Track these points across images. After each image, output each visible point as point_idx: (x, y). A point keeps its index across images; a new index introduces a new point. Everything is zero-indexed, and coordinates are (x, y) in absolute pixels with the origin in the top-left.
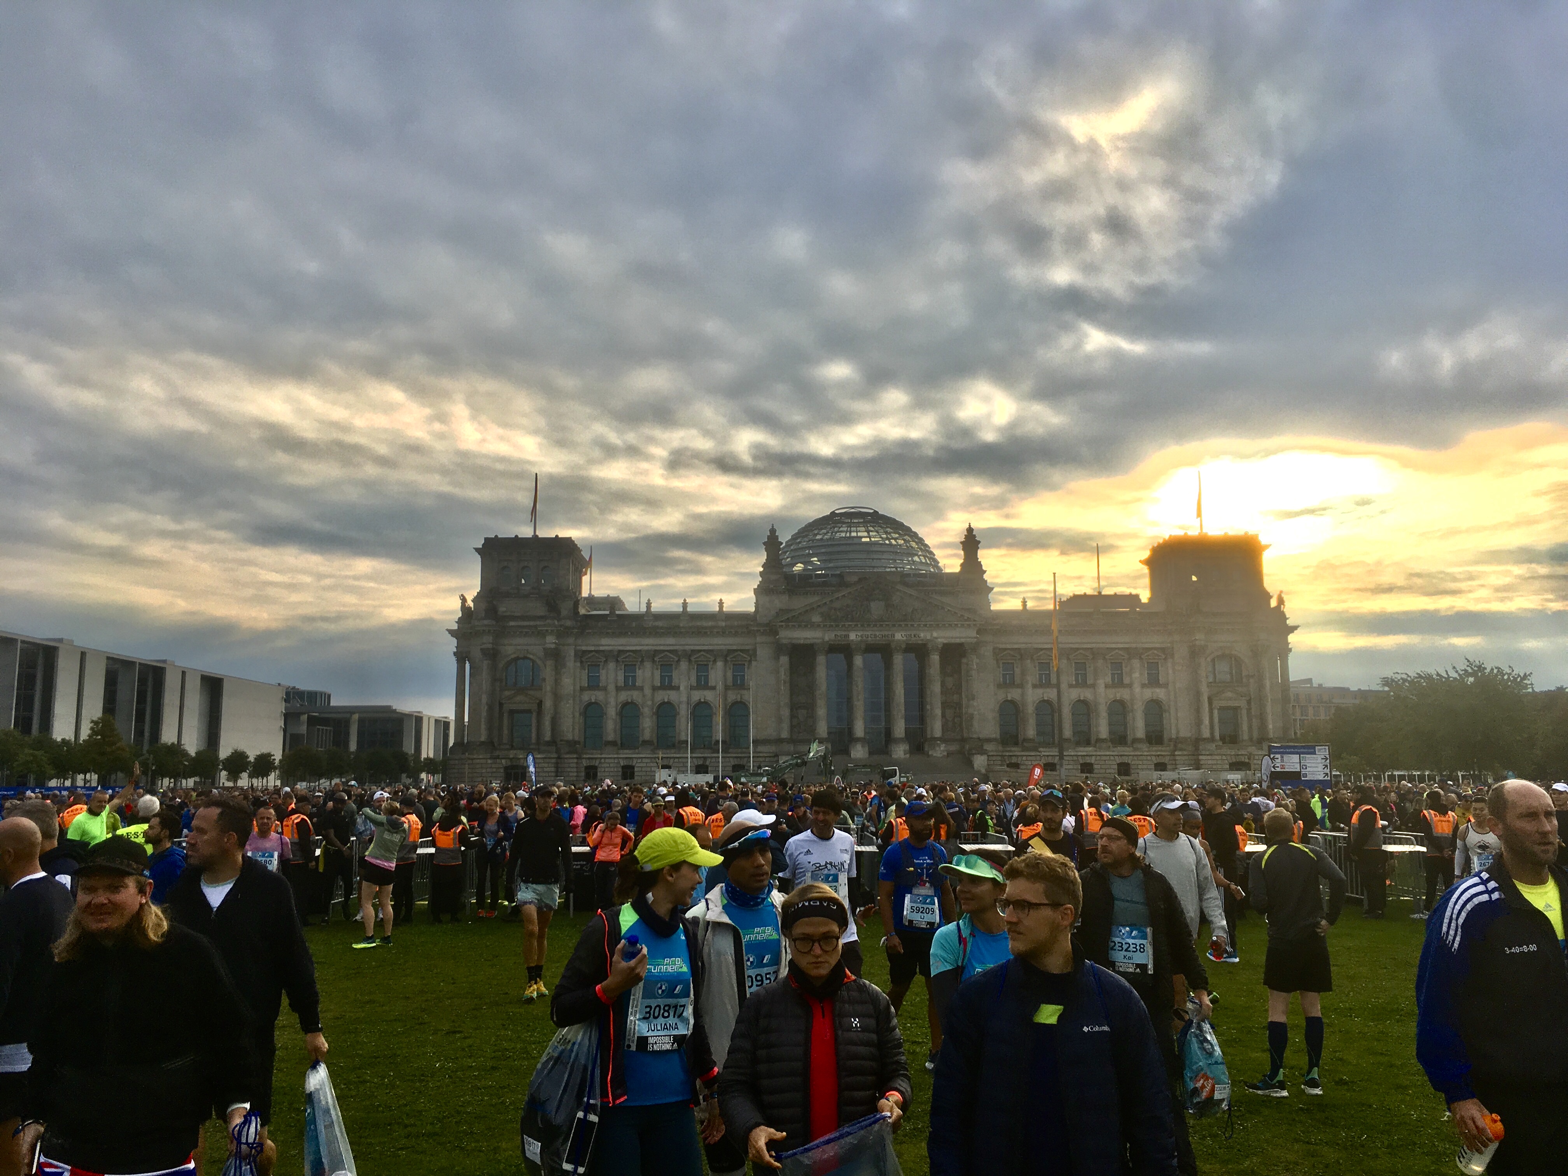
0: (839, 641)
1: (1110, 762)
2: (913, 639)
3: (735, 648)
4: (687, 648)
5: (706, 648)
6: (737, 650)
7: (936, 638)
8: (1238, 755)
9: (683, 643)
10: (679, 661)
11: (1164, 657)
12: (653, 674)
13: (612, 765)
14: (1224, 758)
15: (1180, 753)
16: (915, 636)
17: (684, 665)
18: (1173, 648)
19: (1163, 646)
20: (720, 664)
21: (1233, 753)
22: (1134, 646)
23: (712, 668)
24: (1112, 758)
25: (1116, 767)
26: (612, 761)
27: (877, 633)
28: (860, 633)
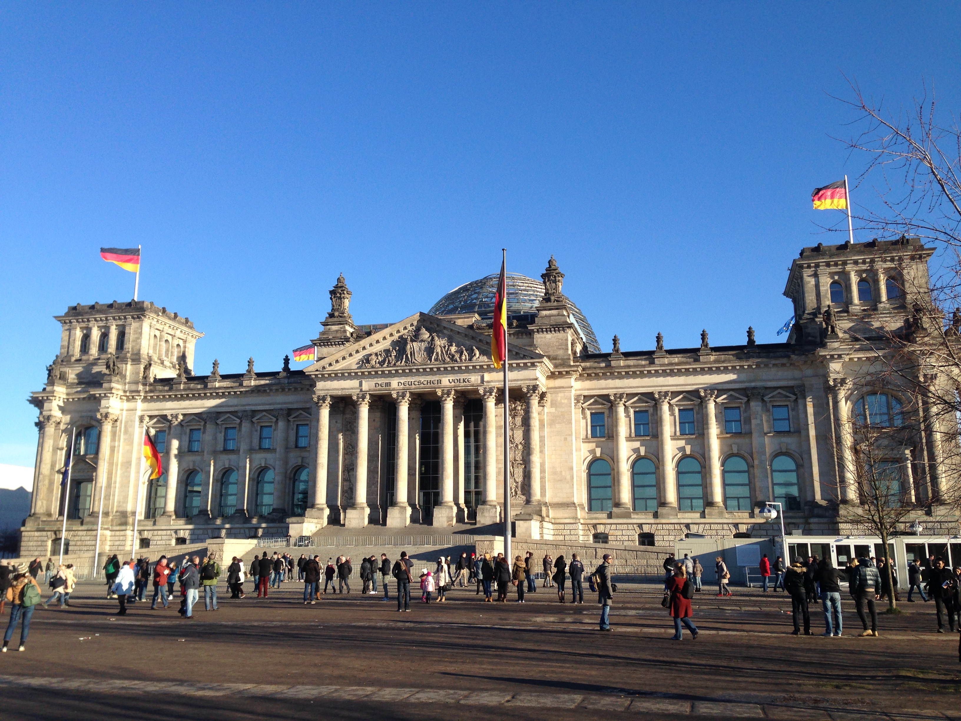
0: (380, 390)
1: (724, 532)
2: (462, 384)
3: (295, 406)
4: (248, 408)
5: (267, 407)
6: (297, 409)
7: (488, 382)
9: (244, 403)
10: (240, 424)
11: (794, 397)
12: (215, 439)
13: (164, 538)
15: (816, 520)
16: (464, 381)
17: (246, 426)
18: (803, 385)
19: (791, 383)
20: (281, 424)
22: (753, 384)
23: (275, 430)
26: (164, 533)
27: (422, 379)
28: (403, 380)
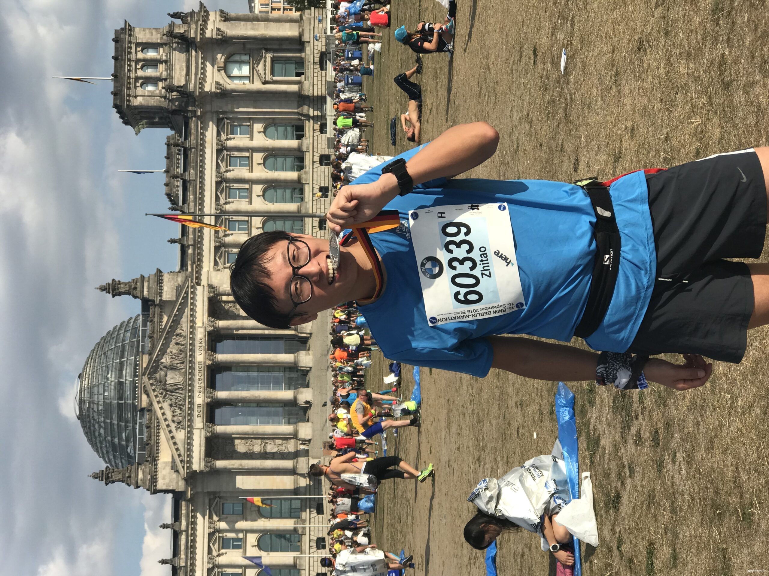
0: (203, 413)
2: (203, 344)
5: (206, 541)
7: (203, 323)
8: (314, 63)
10: (218, 566)
11: (225, 120)
14: (316, 75)
16: (201, 343)
17: (222, 561)
18: (217, 112)
21: (312, 66)
24: (315, 170)
25: (323, 167)
27: (197, 377)
28: (196, 394)
